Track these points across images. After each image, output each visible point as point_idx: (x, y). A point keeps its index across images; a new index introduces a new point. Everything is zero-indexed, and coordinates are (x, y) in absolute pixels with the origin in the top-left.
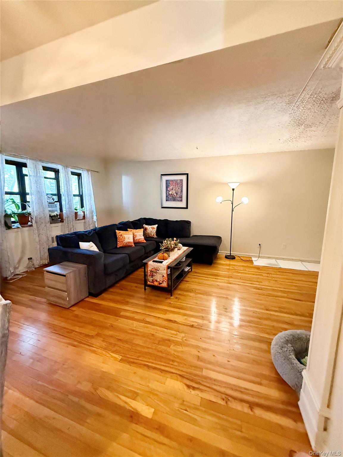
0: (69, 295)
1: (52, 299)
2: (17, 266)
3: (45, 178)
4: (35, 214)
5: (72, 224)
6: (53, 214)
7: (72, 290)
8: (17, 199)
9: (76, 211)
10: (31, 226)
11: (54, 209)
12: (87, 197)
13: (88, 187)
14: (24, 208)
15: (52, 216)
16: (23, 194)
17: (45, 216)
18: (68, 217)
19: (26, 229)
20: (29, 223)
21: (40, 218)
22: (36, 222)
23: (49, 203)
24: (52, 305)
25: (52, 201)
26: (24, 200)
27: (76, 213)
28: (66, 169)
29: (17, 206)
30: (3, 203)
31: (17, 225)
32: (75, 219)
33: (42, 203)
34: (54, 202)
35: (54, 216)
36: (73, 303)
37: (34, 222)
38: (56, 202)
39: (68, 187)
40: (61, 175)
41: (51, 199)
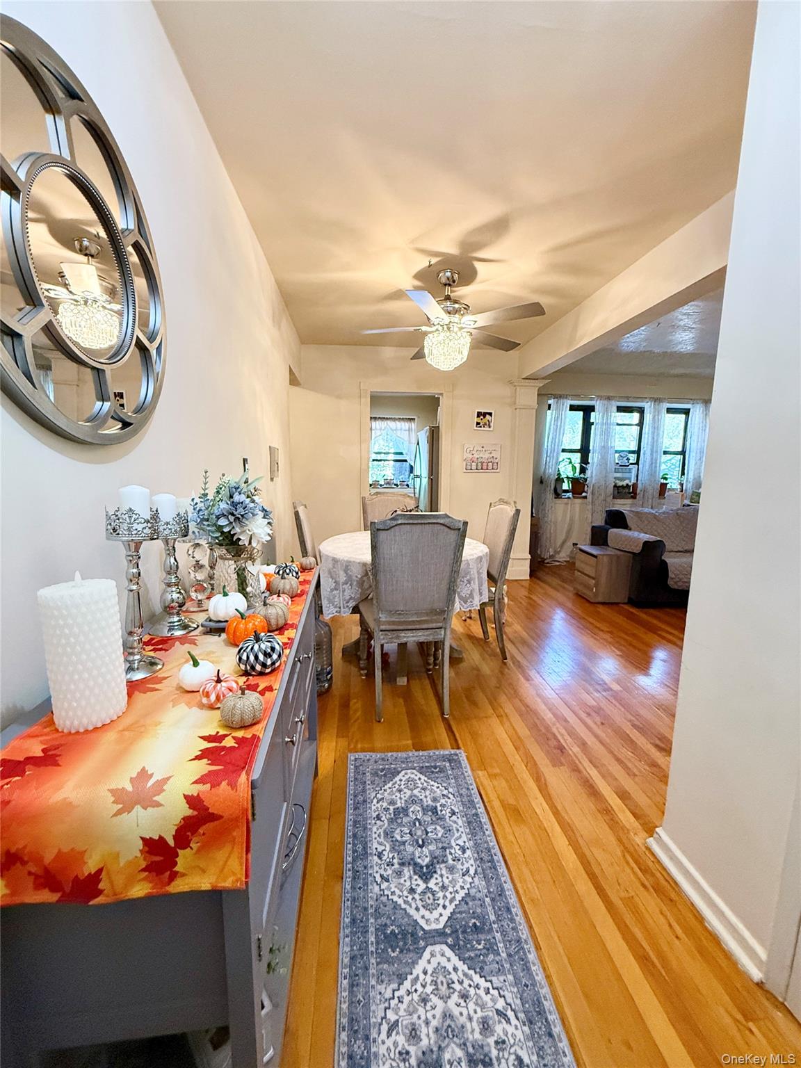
0: (596, 585)
1: (580, 588)
2: (559, 550)
3: (618, 424)
4: (593, 481)
5: (650, 503)
6: (620, 483)
7: (603, 580)
8: (577, 458)
9: (663, 481)
10: (585, 497)
11: (627, 475)
12: (693, 454)
13: (700, 434)
14: (583, 470)
15: (619, 487)
16: (584, 451)
17: (608, 483)
18: (645, 491)
19: (578, 501)
20: (584, 494)
21: (599, 488)
22: (593, 493)
23: (621, 466)
24: (579, 596)
25: (625, 462)
26: (585, 460)
27: (663, 486)
28: (657, 407)
29: (574, 468)
30: (558, 463)
31: (570, 495)
32: (660, 495)
33: (607, 464)
34: (627, 464)
35: (622, 486)
36: (600, 599)
37: (590, 491)
38: (631, 464)
39: (655, 438)
40: (648, 417)
41: (625, 459)
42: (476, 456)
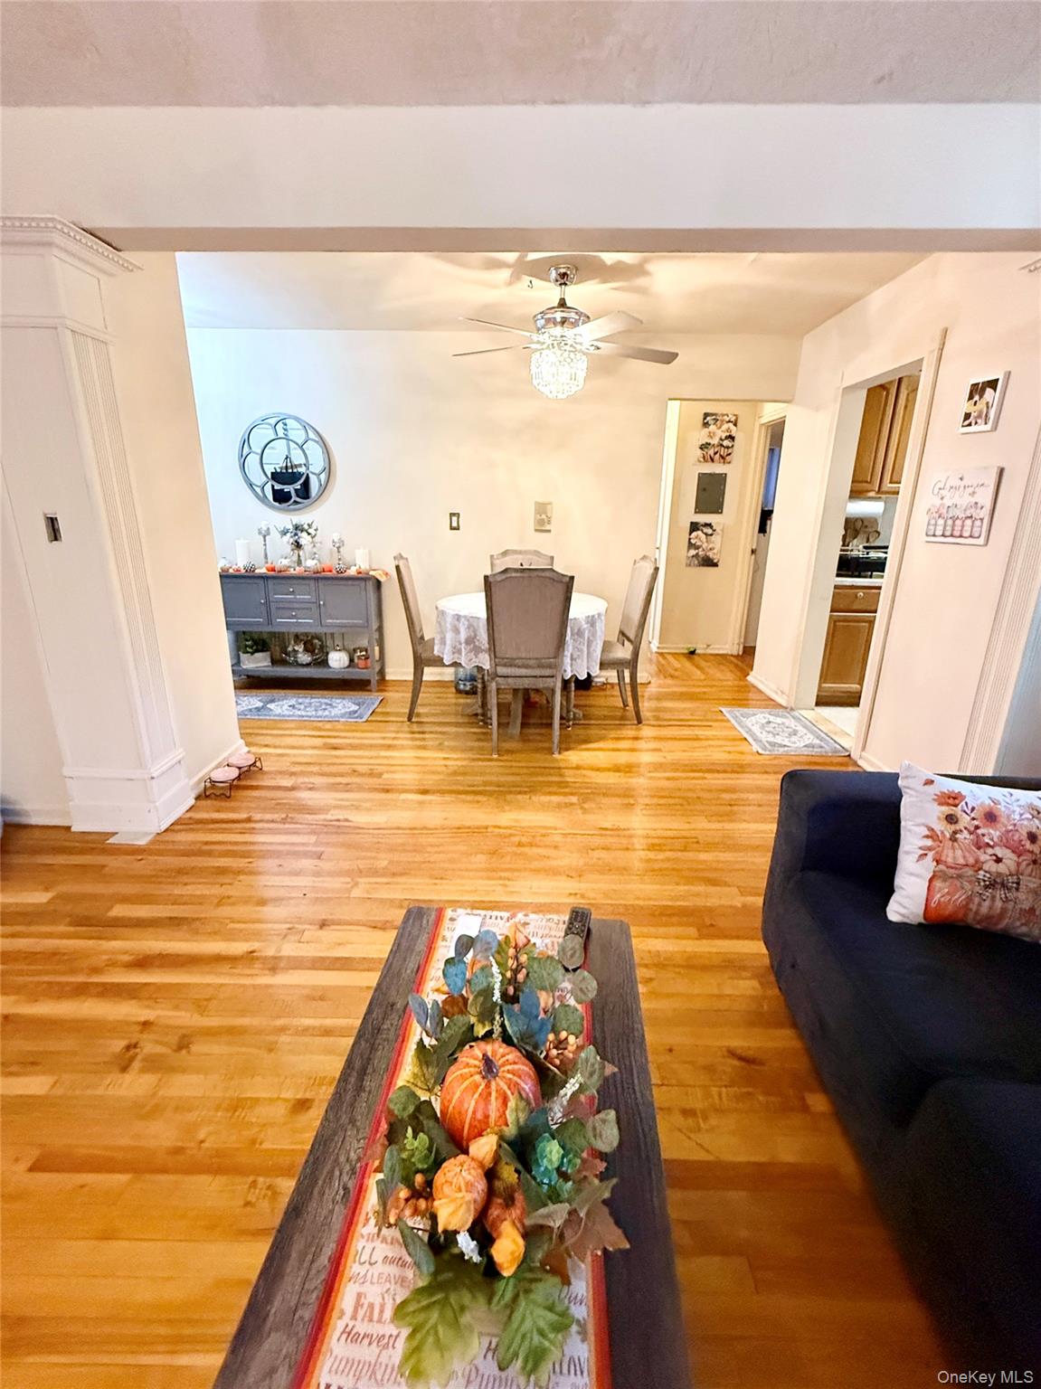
42: (948, 502)
